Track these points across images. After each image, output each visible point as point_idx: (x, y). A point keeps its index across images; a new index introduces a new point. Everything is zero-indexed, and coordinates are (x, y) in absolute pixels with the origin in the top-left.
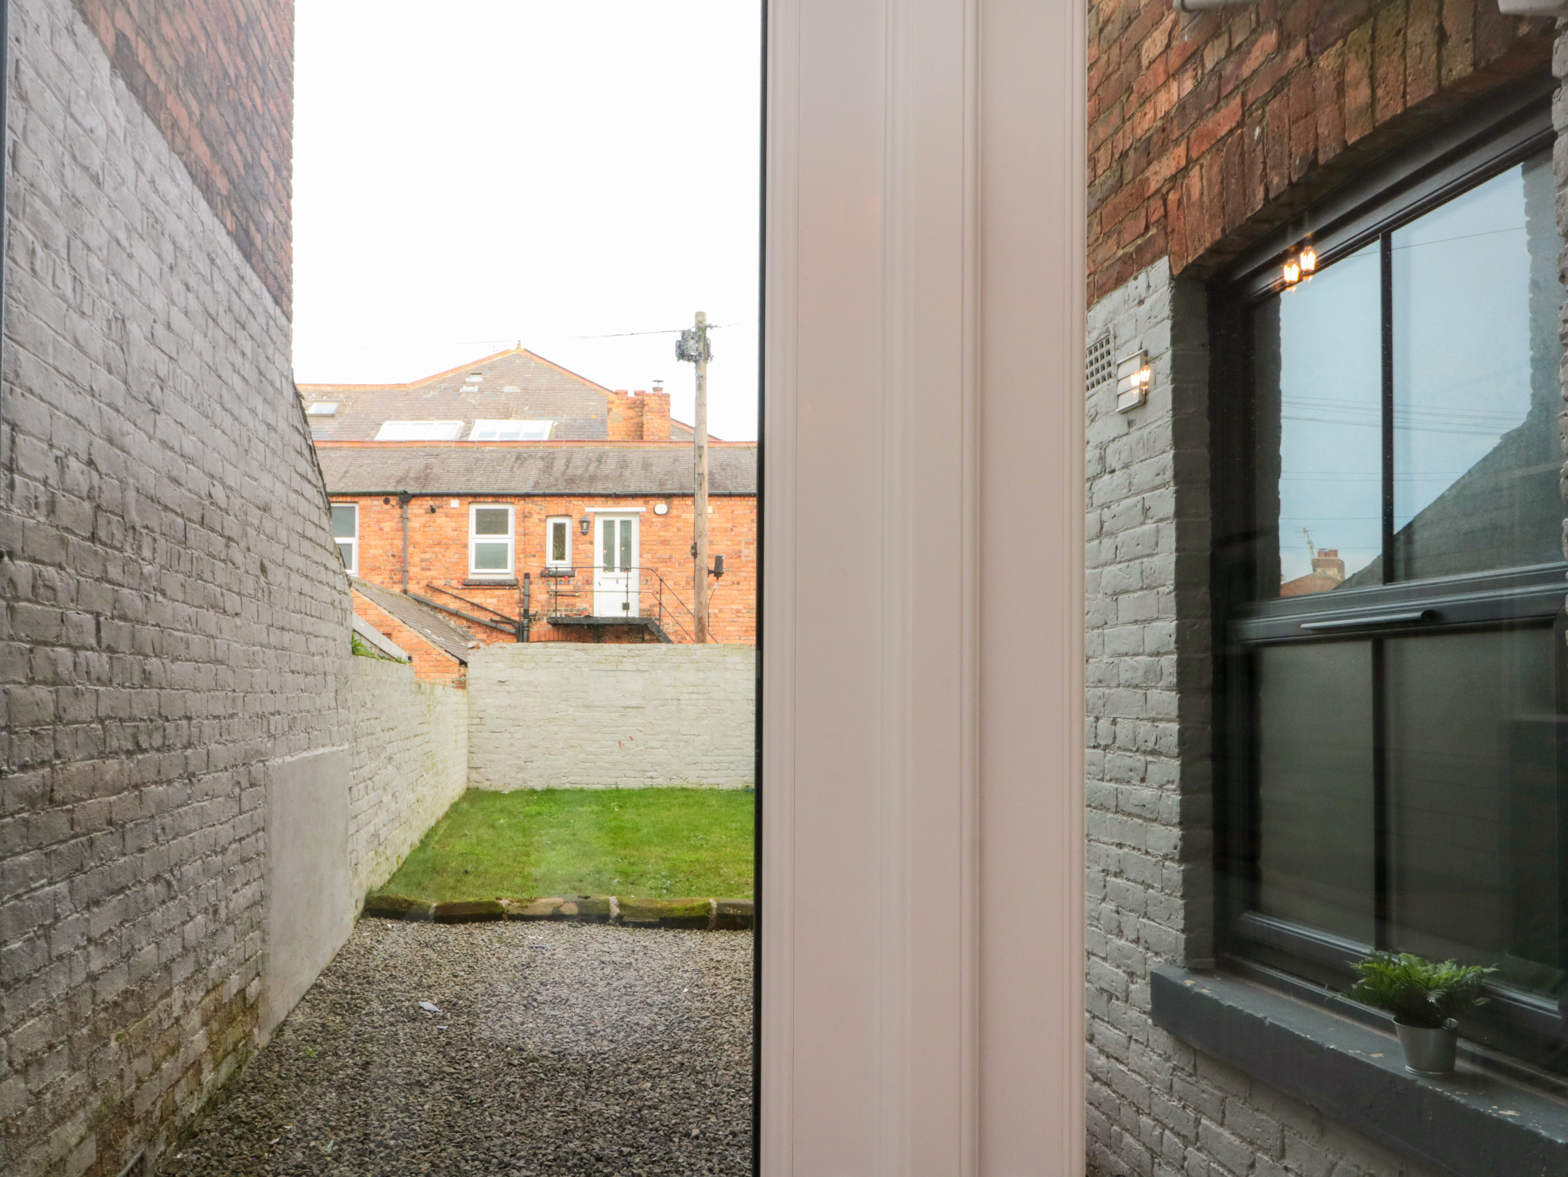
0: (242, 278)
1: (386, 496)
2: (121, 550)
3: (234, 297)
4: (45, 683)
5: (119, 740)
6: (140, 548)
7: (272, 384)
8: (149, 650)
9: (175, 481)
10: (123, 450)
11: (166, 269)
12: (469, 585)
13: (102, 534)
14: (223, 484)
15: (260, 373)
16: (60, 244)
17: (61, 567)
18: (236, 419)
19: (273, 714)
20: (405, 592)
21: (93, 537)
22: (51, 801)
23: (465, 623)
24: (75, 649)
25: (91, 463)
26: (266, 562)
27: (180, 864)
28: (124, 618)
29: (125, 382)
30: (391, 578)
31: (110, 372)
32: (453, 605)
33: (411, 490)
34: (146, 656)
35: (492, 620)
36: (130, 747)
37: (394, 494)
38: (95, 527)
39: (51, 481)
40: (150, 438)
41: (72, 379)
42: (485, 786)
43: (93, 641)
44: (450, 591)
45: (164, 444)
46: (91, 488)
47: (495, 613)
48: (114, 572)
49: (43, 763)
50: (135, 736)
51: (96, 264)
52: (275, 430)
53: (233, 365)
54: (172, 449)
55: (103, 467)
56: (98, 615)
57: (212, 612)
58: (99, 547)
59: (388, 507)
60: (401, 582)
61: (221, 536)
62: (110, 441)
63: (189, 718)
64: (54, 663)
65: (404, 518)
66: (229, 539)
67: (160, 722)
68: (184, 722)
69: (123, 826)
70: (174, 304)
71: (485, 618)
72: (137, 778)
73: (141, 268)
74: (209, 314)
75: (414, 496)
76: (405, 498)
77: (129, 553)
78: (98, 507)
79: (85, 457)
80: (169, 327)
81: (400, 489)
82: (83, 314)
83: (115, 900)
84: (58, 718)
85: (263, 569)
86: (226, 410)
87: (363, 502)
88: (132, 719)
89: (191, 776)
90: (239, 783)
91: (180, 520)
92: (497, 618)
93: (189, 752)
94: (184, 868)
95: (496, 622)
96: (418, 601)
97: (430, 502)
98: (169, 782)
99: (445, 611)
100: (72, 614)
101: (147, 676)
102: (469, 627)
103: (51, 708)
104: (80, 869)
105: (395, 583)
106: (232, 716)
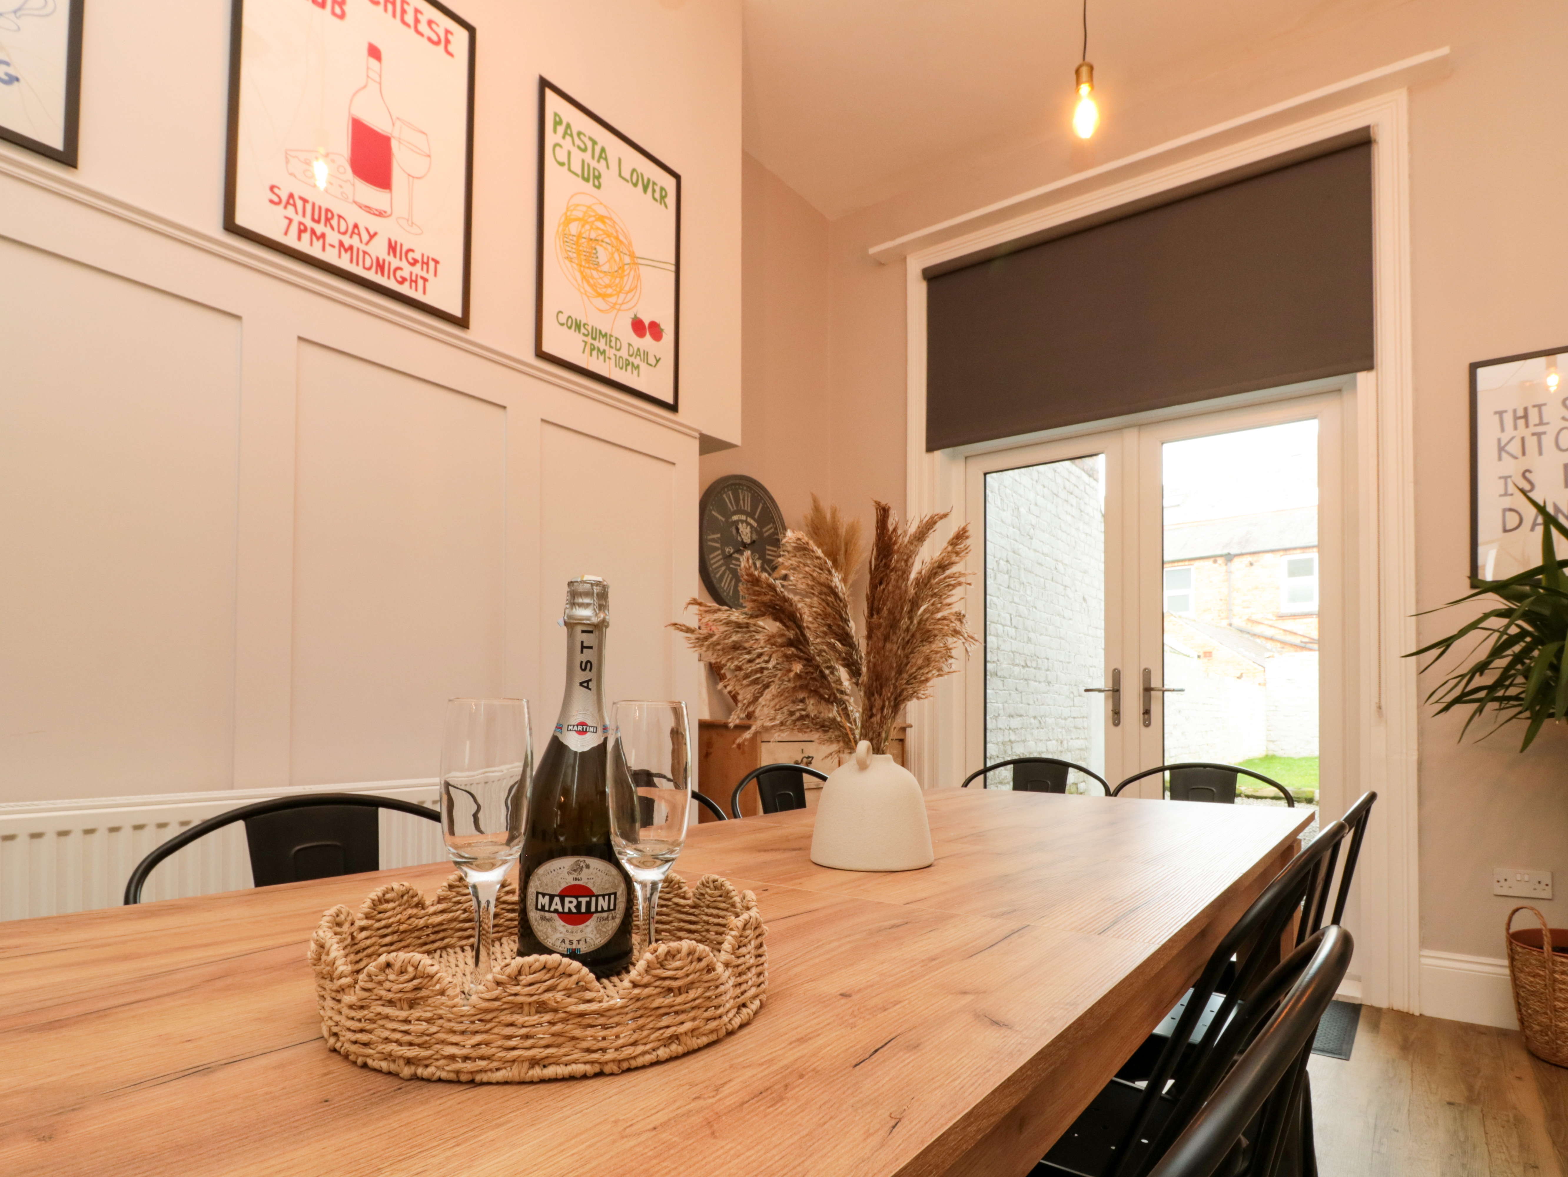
0: (1070, 472)
1: (1214, 558)
2: (1019, 591)
3: (1067, 482)
4: (994, 635)
5: (1020, 660)
6: (1026, 591)
7: (1088, 514)
8: (1031, 630)
9: (1040, 564)
10: (1019, 555)
11: (1034, 482)
12: (1281, 617)
13: (1012, 586)
14: (1062, 563)
15: (1081, 511)
16: (996, 490)
17: (998, 597)
18: (1069, 534)
19: (1091, 667)
20: (1230, 625)
21: (1009, 587)
22: (997, 675)
23: (1279, 645)
24: (1003, 626)
25: (1007, 561)
26: (1086, 597)
27: (1045, 717)
28: (1020, 616)
29: (1019, 530)
30: (1219, 616)
31: (1014, 527)
32: (1269, 632)
33: (1233, 552)
34: (1029, 632)
35: (1302, 642)
36: (1024, 664)
37: (1221, 556)
38: (1009, 583)
39: (995, 569)
40: (1029, 549)
41: (1001, 534)
42: (1280, 753)
43: (1009, 624)
44: (1266, 622)
45: (1035, 550)
46: (1008, 570)
47: (1304, 636)
48: (1016, 600)
49: (994, 662)
50: (1025, 661)
51: (1008, 491)
52: (1090, 535)
53: (1066, 512)
54: (1038, 552)
55: (1011, 562)
56: (1011, 615)
57: (1058, 617)
58: (1011, 591)
59: (1216, 565)
60: (1227, 618)
61: (1062, 585)
62: (1014, 552)
63: (1048, 659)
64: (997, 629)
65: (1229, 572)
66: (1066, 586)
67: (1035, 658)
68: (1046, 660)
69: (1021, 692)
70: (1038, 494)
71: (1297, 640)
72: (1026, 677)
73: (1024, 486)
74: (1054, 494)
75: (1236, 556)
76: (1229, 558)
77: (1022, 593)
78: (1010, 576)
79: (1005, 559)
80: (1036, 504)
81: (1225, 552)
82: (1004, 510)
83: (1019, 719)
84: (998, 648)
85: (1084, 599)
86: (1063, 531)
87: (1197, 564)
88: (1024, 654)
89: (1049, 683)
90: (1072, 693)
91: (1042, 580)
92: (1306, 640)
93: (1048, 673)
94: (1047, 719)
95: (1306, 643)
96: (1241, 631)
97: (1248, 559)
98: (1040, 682)
99: (1262, 637)
100: (1002, 613)
101: (1029, 639)
102: (1283, 648)
103: (996, 644)
104: (1006, 702)
105: (1222, 619)
106: (1069, 663)
